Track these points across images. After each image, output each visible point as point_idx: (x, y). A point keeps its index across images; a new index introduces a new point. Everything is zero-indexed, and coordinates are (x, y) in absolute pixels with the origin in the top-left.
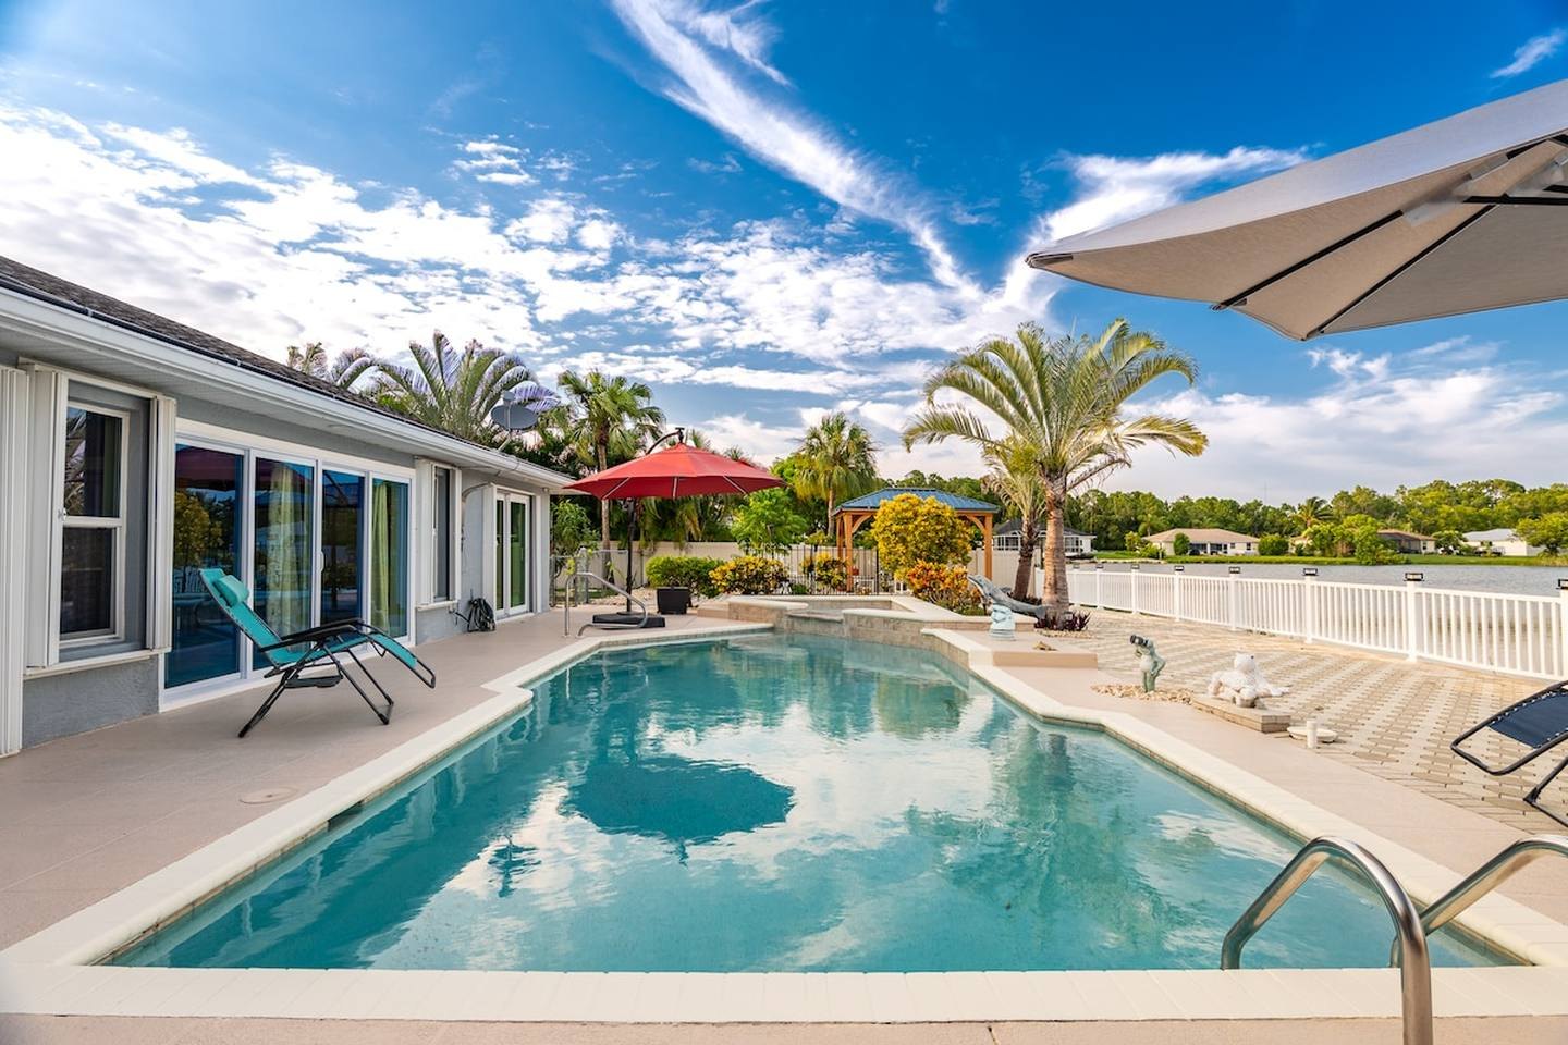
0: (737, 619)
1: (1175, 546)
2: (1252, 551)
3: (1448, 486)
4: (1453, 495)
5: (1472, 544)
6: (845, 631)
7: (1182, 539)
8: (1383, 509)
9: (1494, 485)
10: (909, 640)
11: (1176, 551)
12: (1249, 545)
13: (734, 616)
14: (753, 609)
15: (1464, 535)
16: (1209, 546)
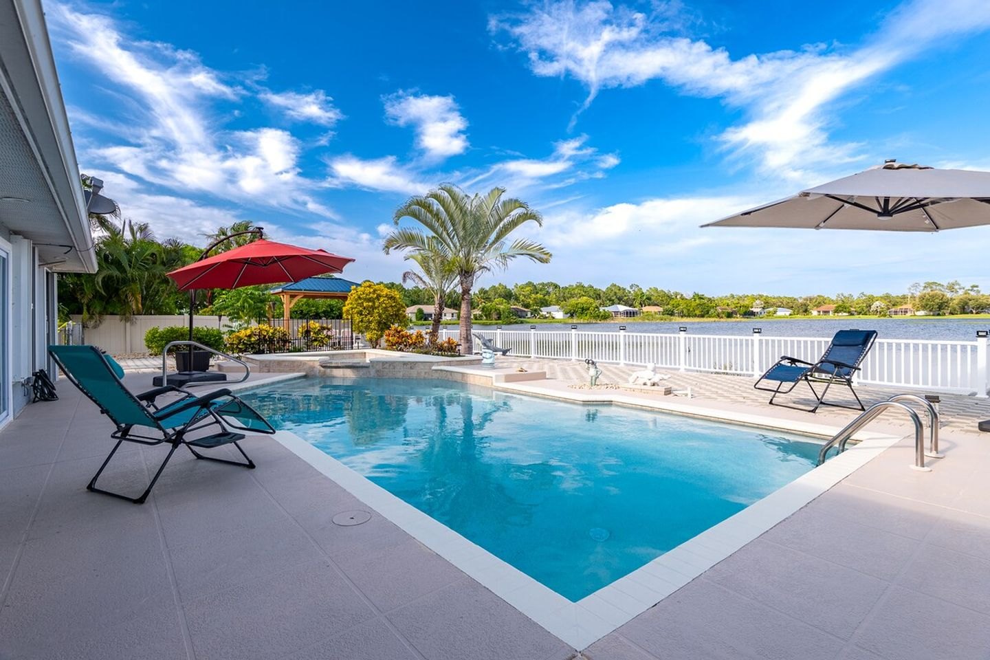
0: (269, 372)
1: (416, 315)
2: (454, 317)
3: (533, 285)
4: (535, 290)
5: (544, 313)
6: (372, 373)
7: (420, 311)
8: (508, 296)
9: (549, 284)
10: (423, 374)
11: (417, 318)
12: (453, 314)
13: (265, 369)
14: (284, 364)
15: (542, 309)
16: (433, 315)
